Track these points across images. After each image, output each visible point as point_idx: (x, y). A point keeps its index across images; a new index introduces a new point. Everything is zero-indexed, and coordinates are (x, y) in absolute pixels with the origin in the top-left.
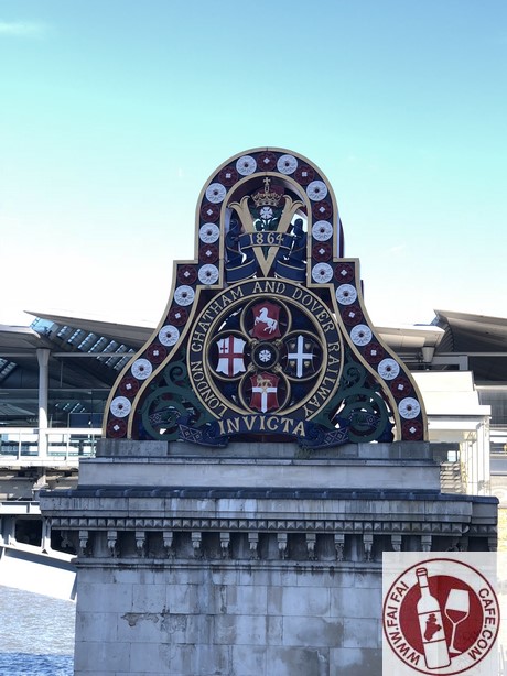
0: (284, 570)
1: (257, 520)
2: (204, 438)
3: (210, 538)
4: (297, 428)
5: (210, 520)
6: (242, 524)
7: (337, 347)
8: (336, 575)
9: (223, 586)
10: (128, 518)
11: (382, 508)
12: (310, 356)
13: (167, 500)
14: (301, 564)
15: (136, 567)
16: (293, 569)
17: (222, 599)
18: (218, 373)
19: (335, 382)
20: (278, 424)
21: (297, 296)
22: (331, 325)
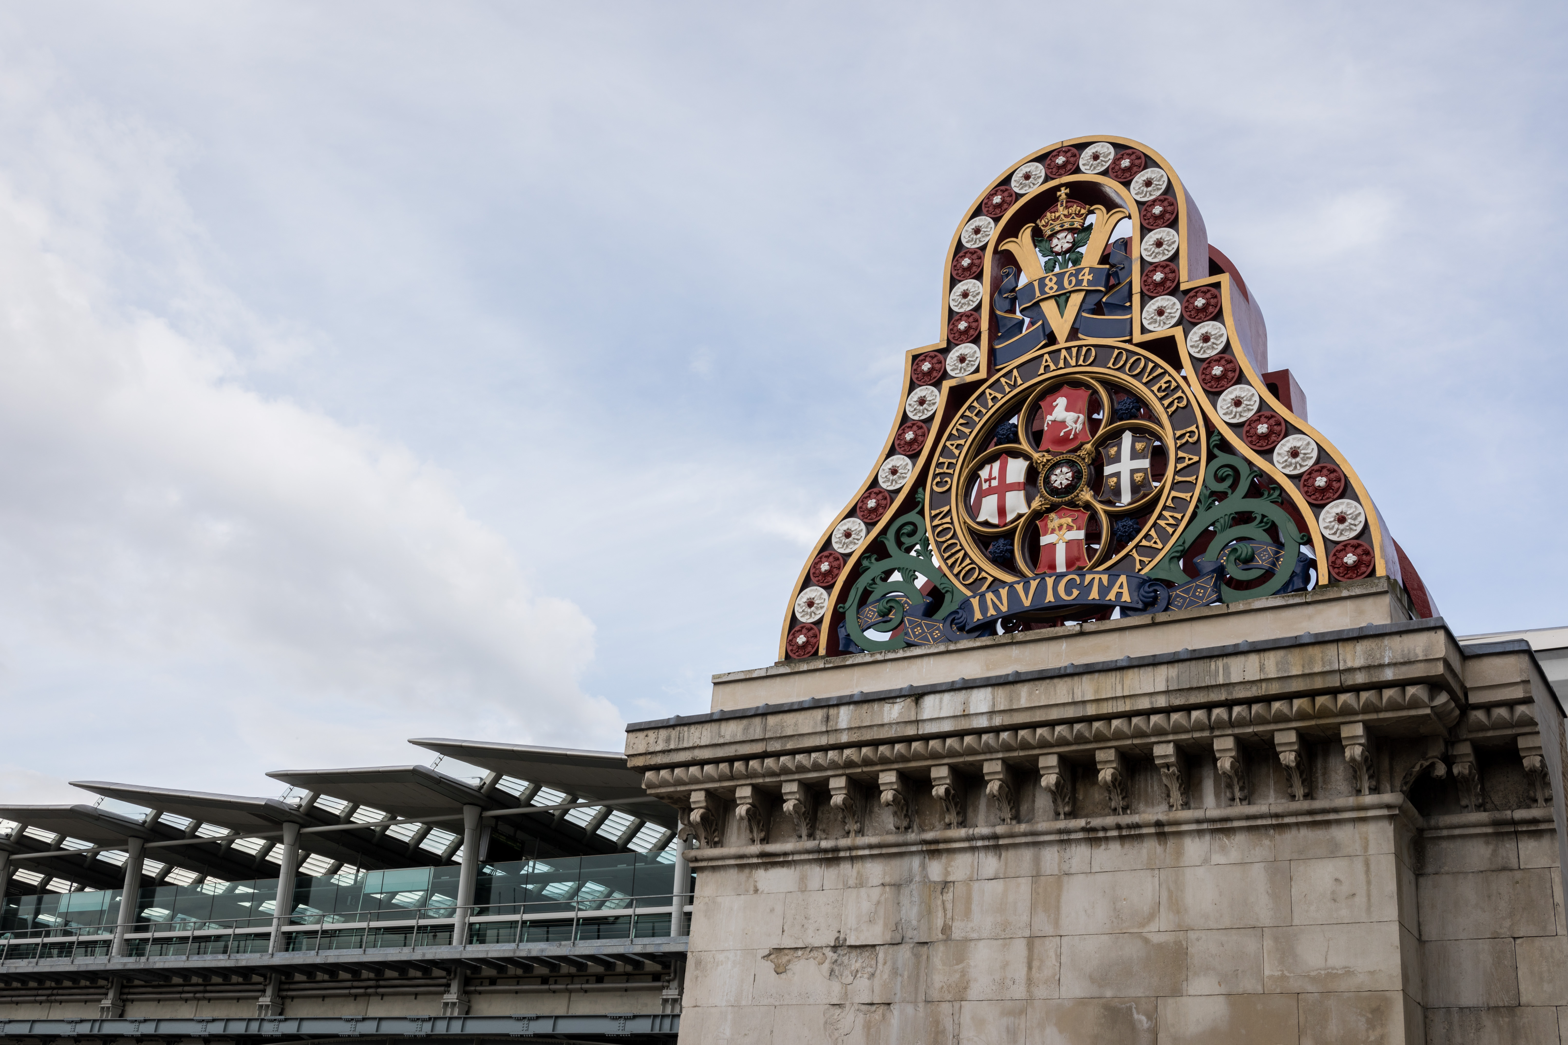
0: (1064, 840)
1: (996, 730)
4: (1115, 589)
5: (908, 740)
7: (1192, 434)
8: (1171, 843)
9: (945, 885)
10: (767, 754)
11: (1245, 669)
12: (1144, 463)
14: (1096, 822)
15: (790, 858)
16: (1080, 835)
17: (945, 910)
18: (979, 524)
19: (1191, 497)
20: (1080, 587)
21: (1116, 363)
22: (1180, 399)
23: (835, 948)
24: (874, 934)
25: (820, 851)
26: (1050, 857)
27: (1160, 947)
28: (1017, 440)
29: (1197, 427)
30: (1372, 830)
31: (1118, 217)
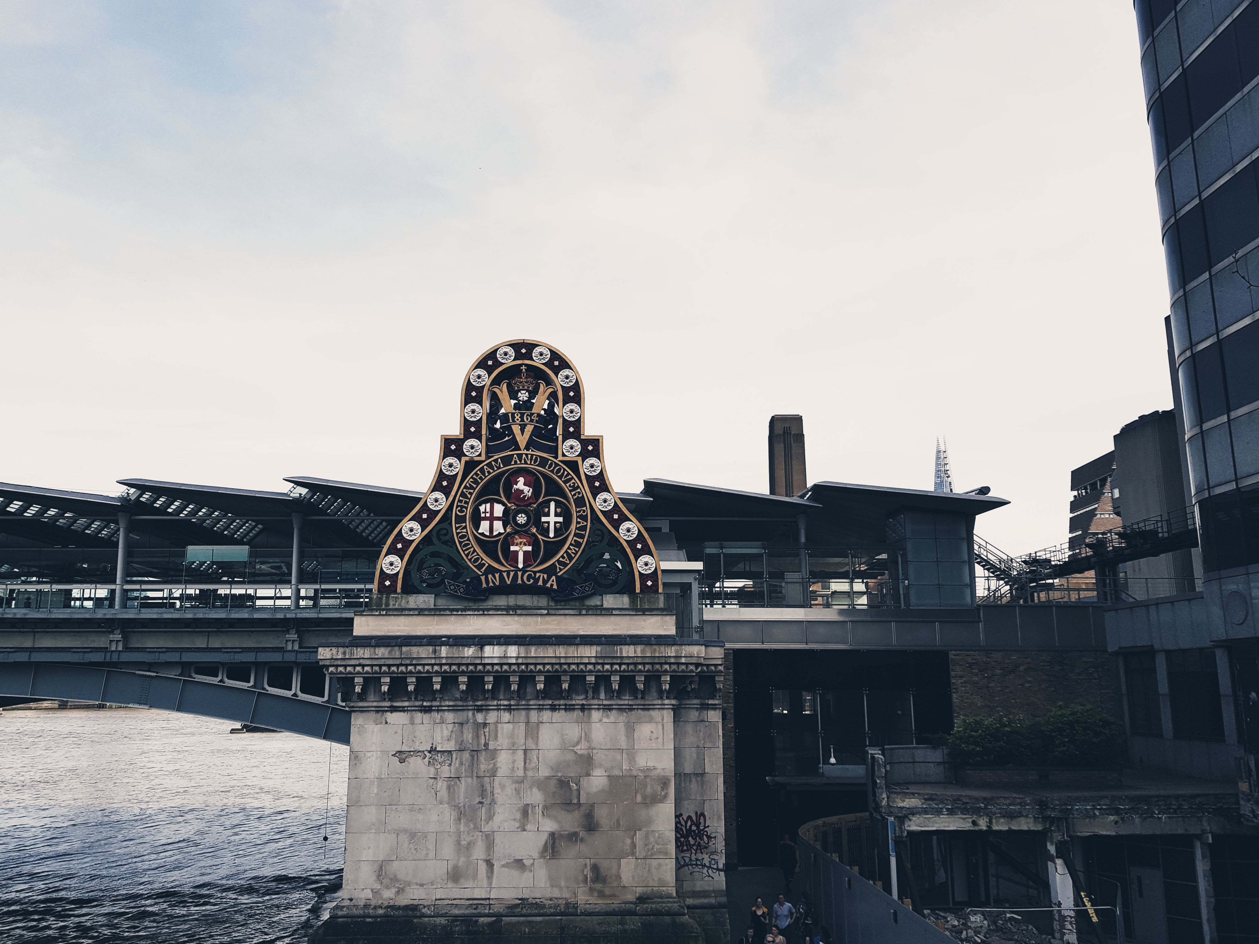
0: (541, 709)
1: (518, 664)
2: (467, 591)
3: (476, 681)
4: (550, 582)
5: (476, 665)
6: (505, 667)
7: (584, 511)
8: (586, 712)
9: (485, 725)
10: (401, 665)
11: (628, 651)
12: (560, 519)
13: (437, 648)
14: (556, 702)
15: (406, 709)
16: (548, 707)
17: (485, 736)
18: (480, 534)
19: (583, 541)
20: (534, 578)
21: (549, 468)
22: (579, 493)
23: (430, 752)
24: (450, 746)
25: (422, 706)
26: (534, 715)
27: (581, 756)
28: (498, 494)
29: (587, 508)
30: (665, 712)
31: (552, 390)
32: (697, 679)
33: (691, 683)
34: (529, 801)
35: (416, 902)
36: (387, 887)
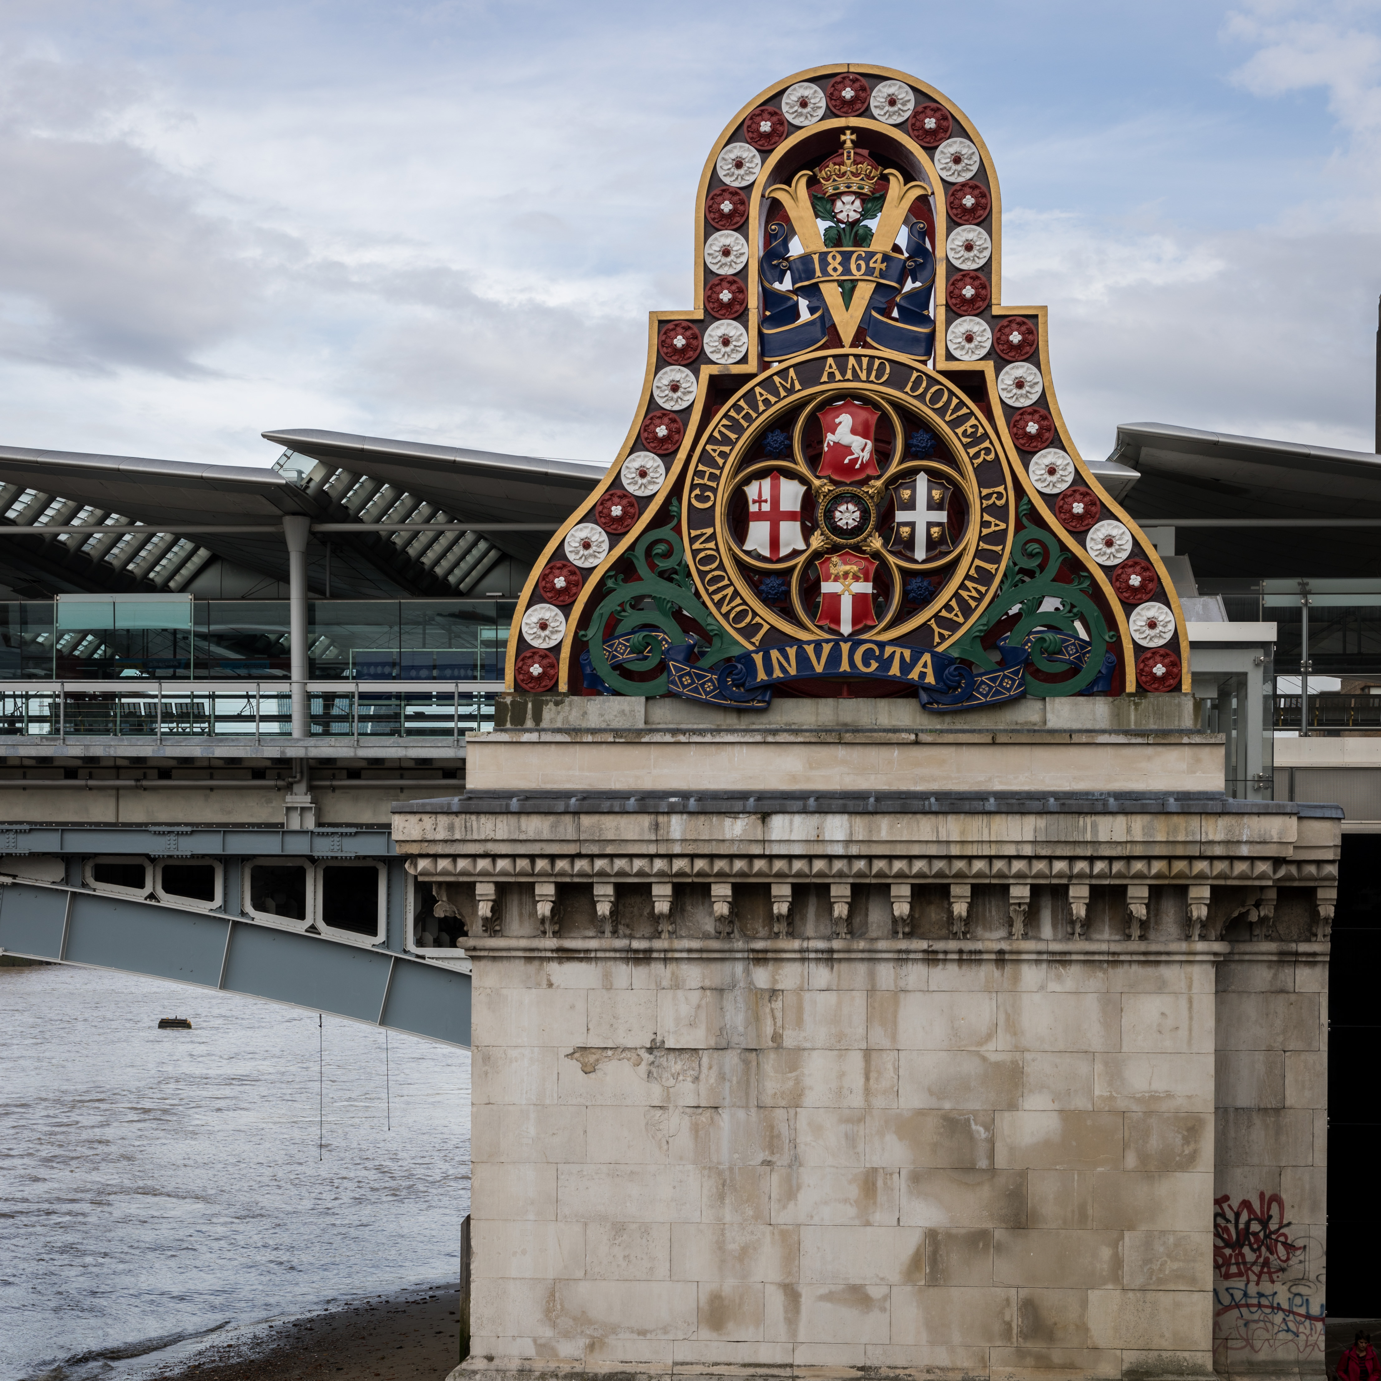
0: (902, 958)
1: (850, 858)
2: (721, 690)
3: (751, 894)
4: (919, 668)
5: (751, 857)
6: (819, 865)
7: (1000, 496)
8: (1008, 968)
9: (773, 993)
10: (580, 856)
11: (1112, 829)
12: (942, 516)
13: (661, 819)
14: (939, 945)
15: (593, 955)
16: (920, 956)
17: (774, 1018)
18: (748, 553)
19: (997, 570)
20: (879, 659)
21: (914, 388)
22: (988, 451)
23: (650, 1050)
24: (696, 1038)
25: (629, 950)
26: (886, 973)
27: (997, 1065)
28: (789, 455)
29: (1006, 489)
30: (1196, 971)
31: (918, 192)
32: (1273, 894)
33: (1257, 905)
34: (876, 1160)
35: (628, 1368)
36: (567, 1335)
